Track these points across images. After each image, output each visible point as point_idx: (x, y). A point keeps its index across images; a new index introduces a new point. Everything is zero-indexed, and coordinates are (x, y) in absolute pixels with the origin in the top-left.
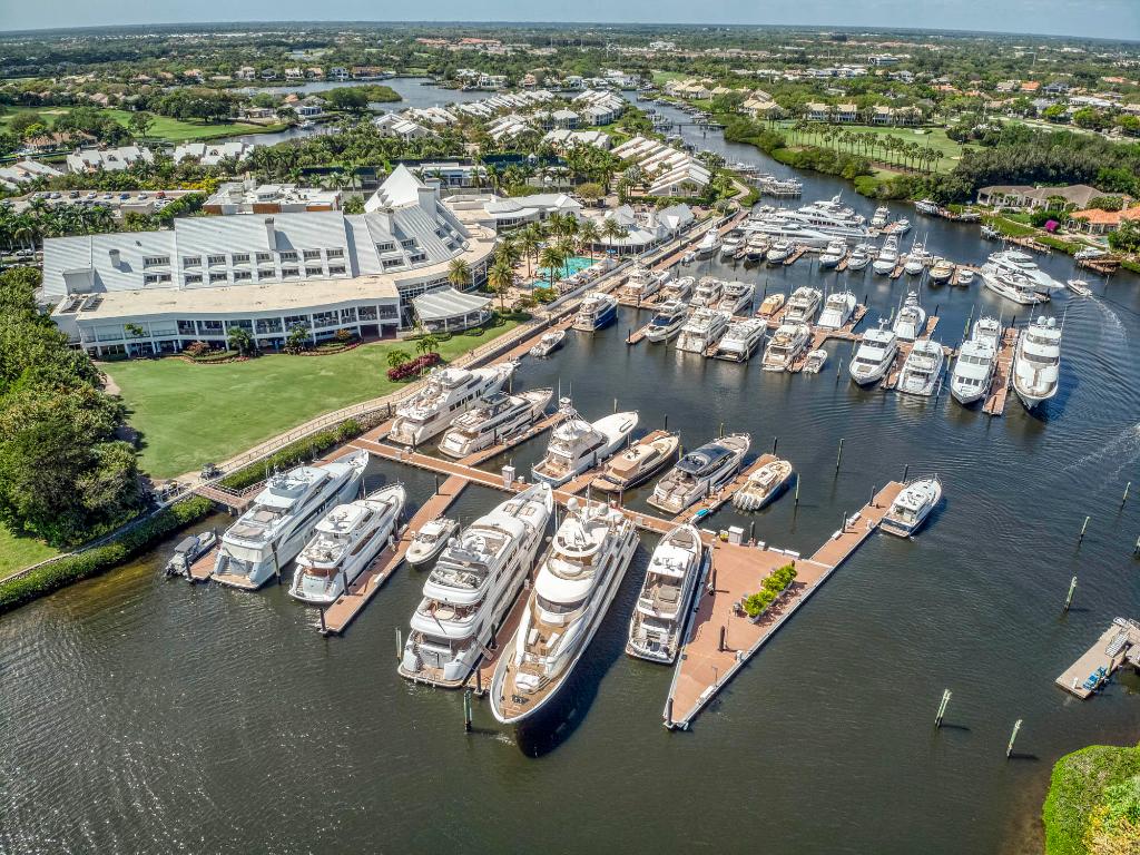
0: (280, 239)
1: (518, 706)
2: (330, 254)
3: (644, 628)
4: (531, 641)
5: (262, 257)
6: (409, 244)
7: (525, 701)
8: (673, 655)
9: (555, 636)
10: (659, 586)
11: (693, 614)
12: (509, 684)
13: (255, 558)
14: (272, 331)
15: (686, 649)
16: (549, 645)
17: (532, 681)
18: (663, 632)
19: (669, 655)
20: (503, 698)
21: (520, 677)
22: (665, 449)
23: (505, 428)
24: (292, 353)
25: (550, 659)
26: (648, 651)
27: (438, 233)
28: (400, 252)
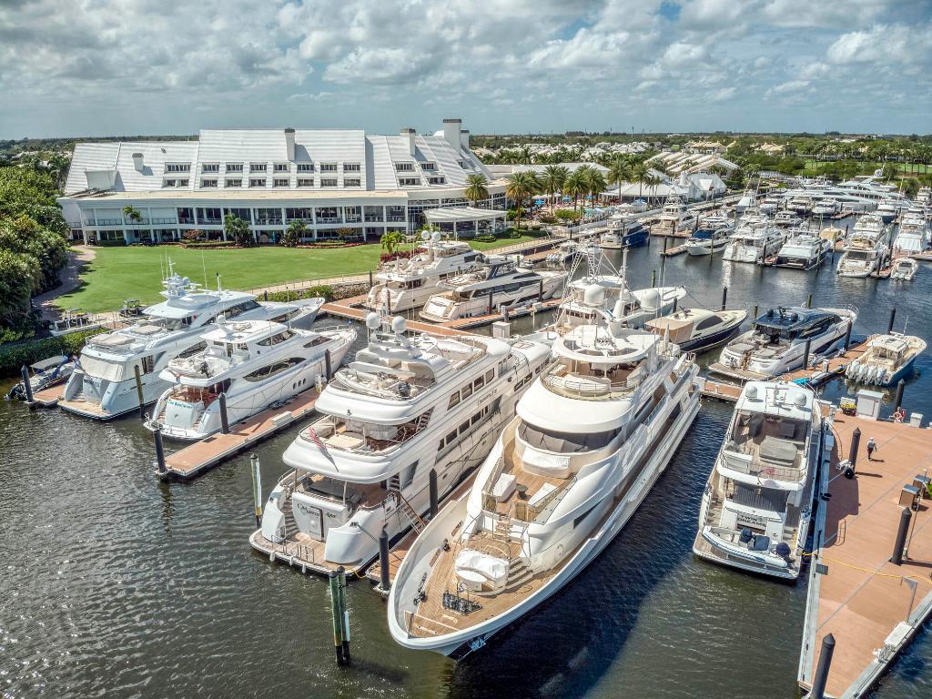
0: (299, 151)
1: (451, 616)
2: (347, 168)
3: (730, 512)
4: (499, 491)
5: (279, 168)
6: (429, 167)
7: (469, 608)
8: (798, 564)
9: (548, 488)
11: (823, 505)
12: (445, 572)
13: (113, 375)
14: (271, 222)
15: (822, 555)
16: (535, 499)
17: (491, 567)
18: (773, 524)
19: (790, 562)
20: (424, 597)
21: (465, 557)
24: (289, 246)
25: (534, 528)
26: (744, 550)
27: (461, 164)
28: (418, 172)
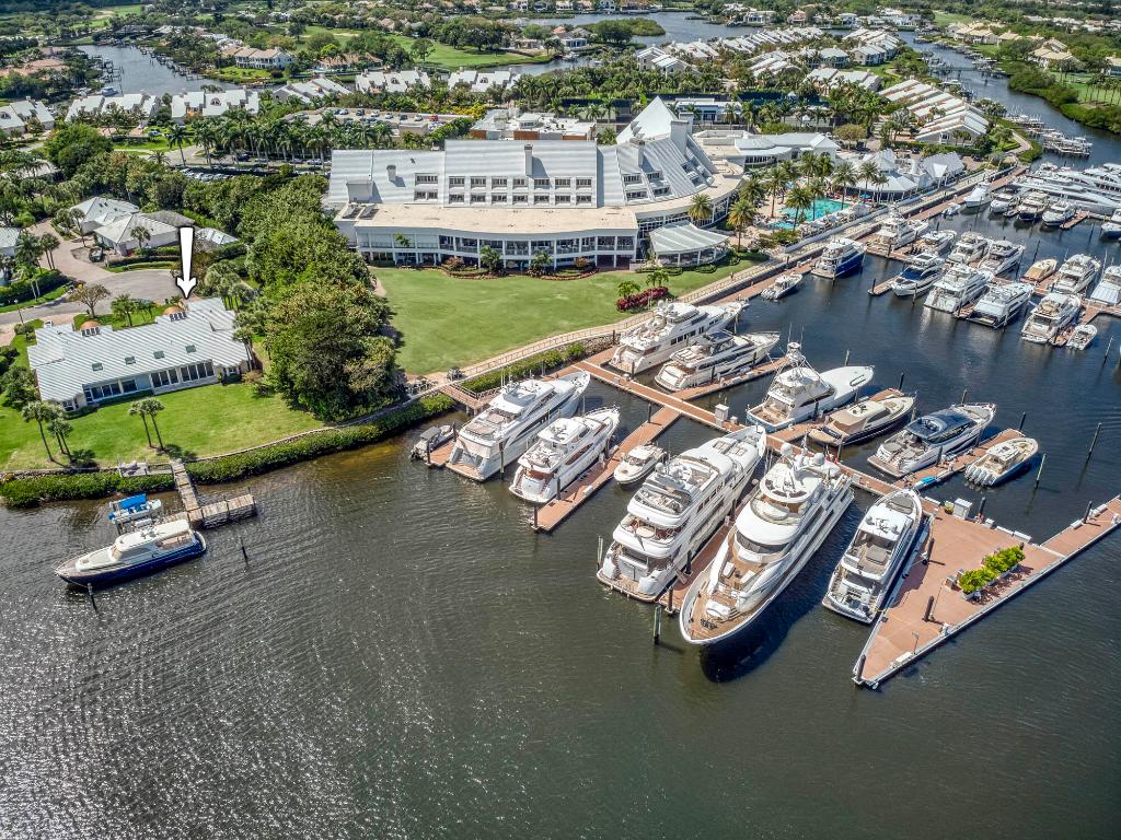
0: (536, 165)
1: (706, 630)
2: (580, 183)
3: (845, 585)
4: (726, 572)
5: (518, 182)
6: (655, 177)
7: (713, 627)
8: (873, 616)
9: (750, 574)
10: (868, 546)
11: (901, 580)
12: (700, 609)
13: (485, 454)
14: (519, 253)
15: (888, 612)
16: (743, 580)
17: (722, 610)
18: (865, 594)
19: (868, 615)
20: (692, 620)
21: (711, 604)
22: (896, 409)
23: (724, 367)
24: (534, 276)
25: (743, 594)
26: (847, 607)
27: (685, 167)
28: (645, 184)
